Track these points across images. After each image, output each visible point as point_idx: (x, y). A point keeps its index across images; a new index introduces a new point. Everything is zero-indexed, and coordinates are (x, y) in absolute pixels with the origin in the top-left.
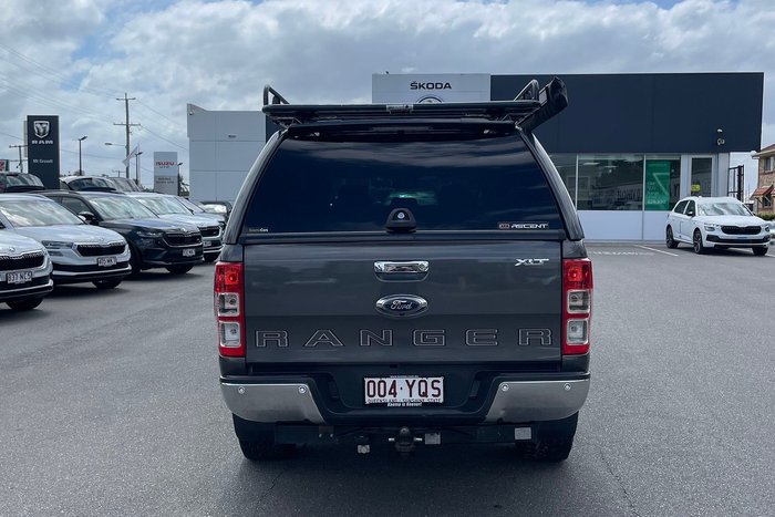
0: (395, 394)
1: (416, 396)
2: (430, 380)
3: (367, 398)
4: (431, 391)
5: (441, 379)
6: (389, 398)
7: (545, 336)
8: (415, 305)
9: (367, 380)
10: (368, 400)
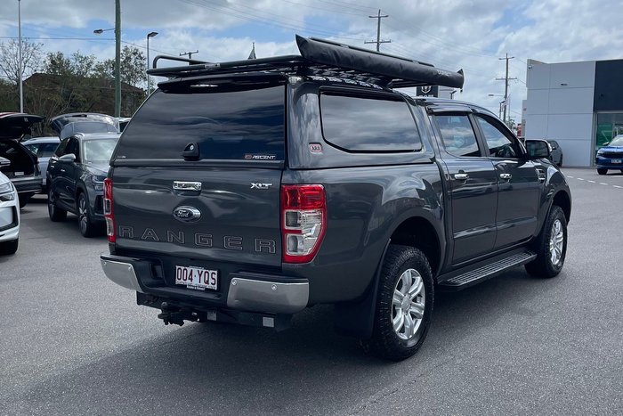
0: (191, 279)
1: (203, 283)
2: (211, 272)
3: (177, 280)
4: (211, 281)
5: (216, 272)
6: (188, 282)
7: (271, 246)
8: (191, 214)
9: (177, 267)
10: (178, 282)
